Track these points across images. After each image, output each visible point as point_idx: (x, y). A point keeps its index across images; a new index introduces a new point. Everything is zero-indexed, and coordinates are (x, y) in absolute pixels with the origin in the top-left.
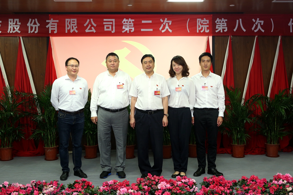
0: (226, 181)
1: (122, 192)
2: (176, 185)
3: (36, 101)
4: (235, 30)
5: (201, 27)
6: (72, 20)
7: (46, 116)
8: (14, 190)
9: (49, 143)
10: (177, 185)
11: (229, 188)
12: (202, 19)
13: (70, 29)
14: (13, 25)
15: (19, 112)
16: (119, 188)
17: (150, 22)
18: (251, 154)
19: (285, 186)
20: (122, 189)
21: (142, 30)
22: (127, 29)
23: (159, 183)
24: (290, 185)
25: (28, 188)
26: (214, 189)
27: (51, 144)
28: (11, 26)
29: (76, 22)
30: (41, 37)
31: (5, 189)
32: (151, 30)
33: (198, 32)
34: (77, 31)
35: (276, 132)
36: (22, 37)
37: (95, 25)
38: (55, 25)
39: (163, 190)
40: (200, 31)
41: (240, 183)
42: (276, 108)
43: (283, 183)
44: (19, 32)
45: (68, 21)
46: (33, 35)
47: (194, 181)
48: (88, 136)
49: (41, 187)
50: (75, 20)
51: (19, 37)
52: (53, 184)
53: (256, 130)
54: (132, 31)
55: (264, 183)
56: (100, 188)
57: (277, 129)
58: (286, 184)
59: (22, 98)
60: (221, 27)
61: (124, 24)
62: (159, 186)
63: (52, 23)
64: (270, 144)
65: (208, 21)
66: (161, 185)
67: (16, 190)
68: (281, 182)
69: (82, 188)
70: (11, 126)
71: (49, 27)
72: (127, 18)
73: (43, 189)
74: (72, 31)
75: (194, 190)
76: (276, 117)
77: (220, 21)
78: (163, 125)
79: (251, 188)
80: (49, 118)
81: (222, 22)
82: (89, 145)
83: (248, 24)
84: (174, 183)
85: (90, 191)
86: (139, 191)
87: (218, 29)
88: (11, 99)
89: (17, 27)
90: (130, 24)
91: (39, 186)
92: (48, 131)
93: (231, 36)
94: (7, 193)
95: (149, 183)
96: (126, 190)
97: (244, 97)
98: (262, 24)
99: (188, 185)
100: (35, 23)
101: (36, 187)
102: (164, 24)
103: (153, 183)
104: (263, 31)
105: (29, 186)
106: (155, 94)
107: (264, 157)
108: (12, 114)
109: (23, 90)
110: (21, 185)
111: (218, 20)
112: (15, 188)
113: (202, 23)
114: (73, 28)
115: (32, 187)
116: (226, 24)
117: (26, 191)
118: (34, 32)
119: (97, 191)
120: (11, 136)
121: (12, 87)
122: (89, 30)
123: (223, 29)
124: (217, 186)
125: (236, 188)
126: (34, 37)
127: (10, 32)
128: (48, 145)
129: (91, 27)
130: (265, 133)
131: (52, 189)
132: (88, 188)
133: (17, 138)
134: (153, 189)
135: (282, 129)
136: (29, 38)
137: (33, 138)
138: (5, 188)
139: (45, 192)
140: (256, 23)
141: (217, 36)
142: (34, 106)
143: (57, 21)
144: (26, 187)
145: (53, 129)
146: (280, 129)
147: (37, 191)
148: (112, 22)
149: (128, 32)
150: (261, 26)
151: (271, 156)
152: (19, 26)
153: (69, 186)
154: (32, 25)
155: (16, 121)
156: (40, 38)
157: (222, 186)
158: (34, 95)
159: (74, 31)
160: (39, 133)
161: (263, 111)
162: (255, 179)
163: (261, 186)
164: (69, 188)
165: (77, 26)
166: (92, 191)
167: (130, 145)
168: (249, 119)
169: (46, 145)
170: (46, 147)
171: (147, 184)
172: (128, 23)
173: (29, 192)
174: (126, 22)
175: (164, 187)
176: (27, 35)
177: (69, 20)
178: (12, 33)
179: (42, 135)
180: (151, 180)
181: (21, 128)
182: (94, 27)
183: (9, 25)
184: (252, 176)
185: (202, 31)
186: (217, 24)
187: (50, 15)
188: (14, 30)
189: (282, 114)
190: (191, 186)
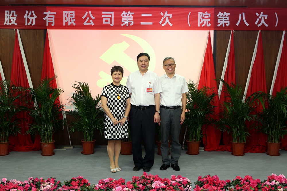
0: (220, 181)
1: (117, 190)
2: (169, 184)
3: (32, 95)
4: (237, 24)
5: (202, 20)
6: (70, 12)
7: (43, 111)
8: (12, 187)
9: (46, 138)
10: (171, 184)
11: (222, 187)
12: (204, 12)
13: (68, 21)
14: (10, 17)
15: (16, 107)
16: (115, 186)
17: (150, 15)
18: (251, 152)
19: (277, 186)
20: (117, 187)
21: (142, 23)
22: (126, 23)
23: (154, 181)
24: (282, 186)
25: (26, 185)
26: (208, 188)
27: (48, 140)
28: (7, 17)
29: (74, 15)
30: (39, 29)
31: (3, 186)
32: (151, 23)
33: (199, 26)
34: (74, 24)
35: (277, 130)
36: (19, 29)
37: (93, 18)
38: (52, 18)
39: (157, 189)
40: (201, 25)
41: (234, 183)
42: (277, 106)
43: (276, 184)
44: (16, 24)
45: (65, 13)
46: (30, 28)
47: (188, 180)
48: (85, 131)
49: (39, 184)
50: (73, 12)
51: (15, 29)
52: (50, 181)
53: (257, 128)
54: (131, 25)
55: (258, 183)
56: (96, 186)
57: (278, 127)
58: (278, 185)
59: (19, 92)
60: (223, 21)
61: (123, 17)
62: (154, 185)
63: (50, 15)
64: (271, 142)
65: (209, 15)
66: (155, 184)
67: (14, 187)
68: (273, 183)
69: (78, 186)
70: (8, 121)
71: (46, 20)
72: (127, 11)
73: (41, 186)
74: (69, 24)
75: (187, 190)
76: (277, 115)
77: (222, 15)
78: (154, 121)
79: (243, 189)
80: (46, 113)
81: (224, 15)
82: (86, 141)
83: (251, 18)
84: (168, 183)
85: (86, 189)
86: (134, 189)
87: (219, 23)
88: (7, 93)
89: (13, 19)
90: (129, 17)
91: (37, 183)
92: (45, 126)
93: (233, 31)
94: (6, 190)
95: (144, 182)
96: (121, 188)
97: (245, 93)
98: (266, 18)
99: (182, 184)
100: (32, 15)
101: (33, 184)
102: (164, 17)
103: (148, 182)
104: (267, 25)
105: (27, 183)
106: (147, 91)
107: (265, 155)
108: (9, 108)
109: (19, 84)
110: (19, 182)
111: (220, 13)
112: (13, 185)
113: (203, 17)
114: (71, 21)
115: (30, 184)
116: (228, 18)
117: (24, 188)
118: (31, 25)
119: (93, 189)
120: (7, 130)
121: (9, 81)
122: (87, 22)
123: (225, 23)
124: (210, 186)
125: (230, 187)
126: (31, 29)
127: (6, 24)
128: (45, 140)
129: (89, 20)
130: (265, 132)
131: (49, 186)
132: (84, 186)
133: (13, 133)
134: (147, 187)
135: (283, 127)
136: (26, 30)
137: (29, 133)
138: (4, 184)
139: (42, 189)
140: (260, 18)
141: (219, 30)
142: (31, 100)
143: (55, 13)
144: (24, 184)
145: (50, 124)
146: (282, 127)
147: (35, 188)
148: (111, 14)
149: (127, 25)
150: (265, 20)
151: (272, 154)
152: (16, 18)
153: (66, 183)
154: (29, 17)
155: (12, 116)
156: (37, 31)
157: (216, 186)
158: (31, 90)
159: (72, 24)
160: (36, 128)
161: (264, 108)
162: (249, 179)
163: (254, 187)
164: (66, 185)
165: (75, 18)
166: (88, 189)
167: (127, 141)
168: (249, 117)
169: (43, 140)
170: (43, 142)
171: (142, 183)
172: (128, 17)
173: (27, 189)
174: (125, 15)
175: (159, 186)
176: (23, 27)
177: (67, 12)
178: (9, 26)
179: (39, 130)
180: (146, 178)
181: (17, 123)
182: (92, 19)
183: (6, 17)
184: (247, 176)
185: (203, 25)
186: (219, 17)
187: (47, 7)
188: (10, 22)
189: (284, 112)
190: (185, 186)
